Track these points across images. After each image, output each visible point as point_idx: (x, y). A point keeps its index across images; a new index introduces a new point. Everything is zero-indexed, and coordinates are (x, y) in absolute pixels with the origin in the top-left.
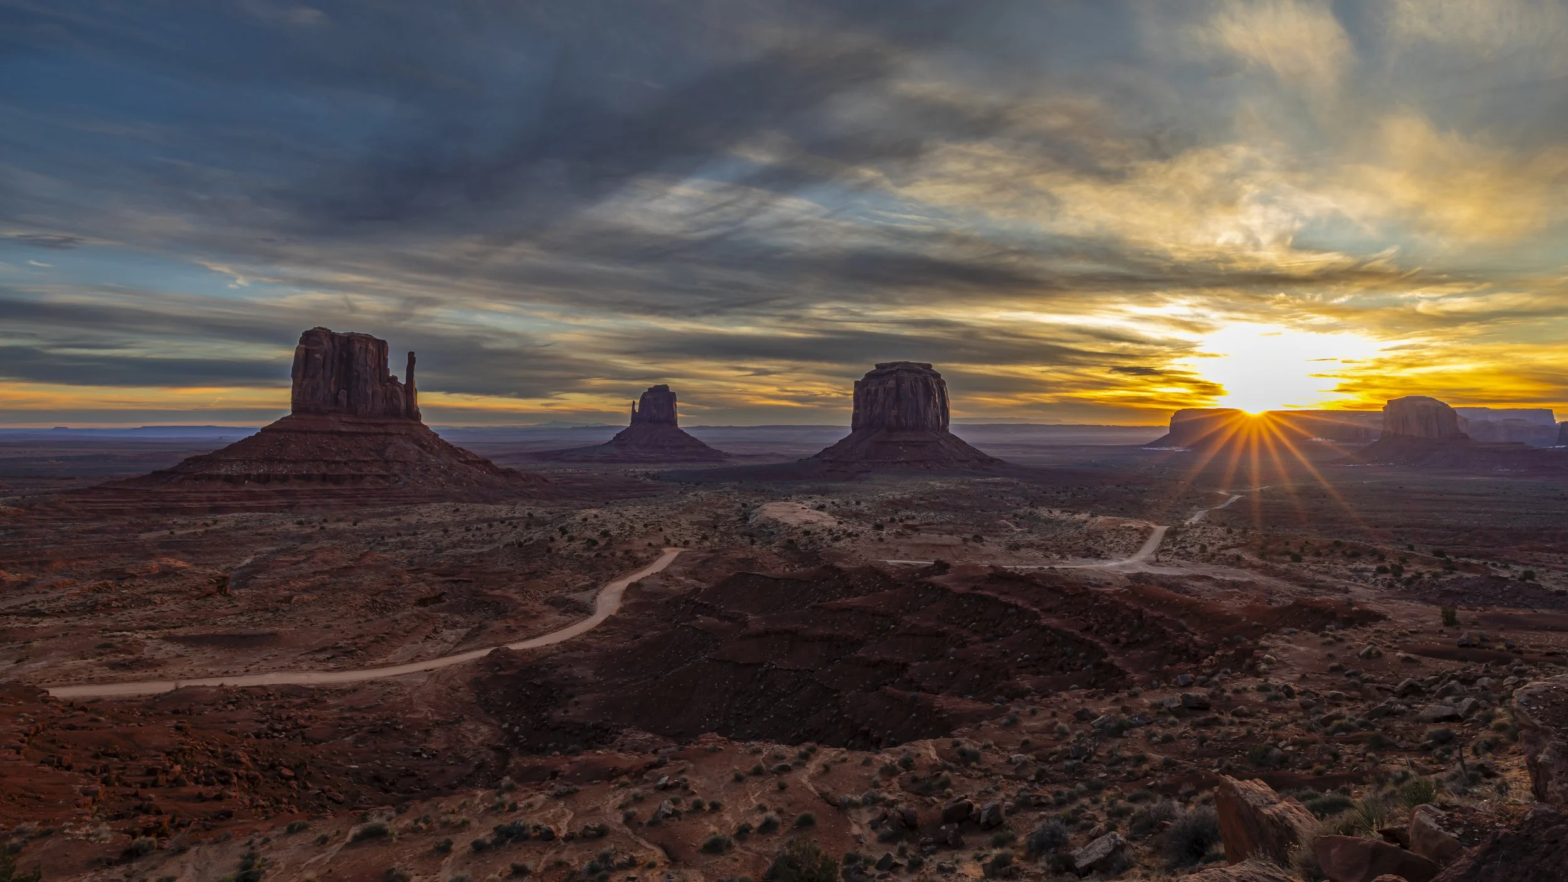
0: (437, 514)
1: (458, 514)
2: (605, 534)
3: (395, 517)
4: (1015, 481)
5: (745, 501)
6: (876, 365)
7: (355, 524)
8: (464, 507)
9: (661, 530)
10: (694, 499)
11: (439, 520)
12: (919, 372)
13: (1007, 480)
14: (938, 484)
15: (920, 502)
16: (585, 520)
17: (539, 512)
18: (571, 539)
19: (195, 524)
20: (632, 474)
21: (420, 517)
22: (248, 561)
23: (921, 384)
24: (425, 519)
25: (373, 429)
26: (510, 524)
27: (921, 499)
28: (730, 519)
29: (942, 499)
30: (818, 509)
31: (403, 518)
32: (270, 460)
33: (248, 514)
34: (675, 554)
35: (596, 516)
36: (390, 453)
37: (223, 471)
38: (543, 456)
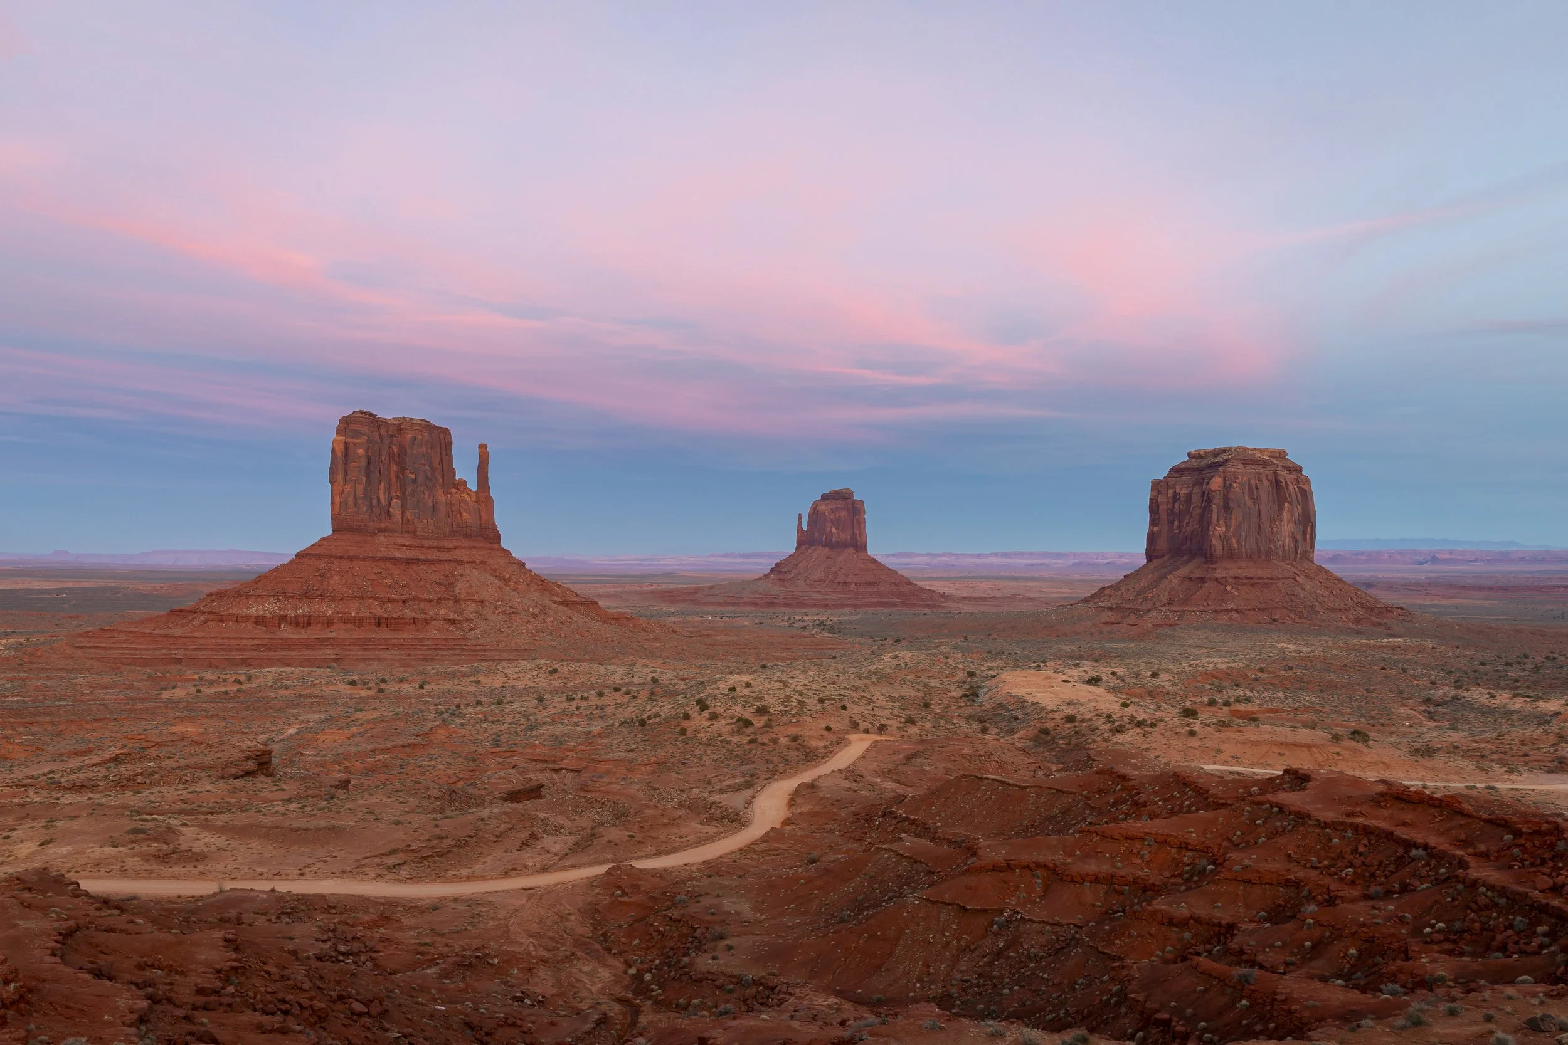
0: (527, 676)
1: (556, 676)
2: (762, 711)
3: (472, 679)
4: (1429, 644)
5: (972, 668)
6: (1189, 454)
7: (421, 687)
8: (565, 669)
9: (844, 708)
10: (895, 662)
11: (531, 684)
12: (1265, 464)
13: (1413, 642)
14: (1292, 647)
15: (1260, 675)
16: (733, 689)
17: (667, 677)
18: (714, 717)
19: (225, 680)
20: (801, 624)
21: (505, 680)
22: (292, 731)
23: (1266, 483)
24: (512, 683)
25: (437, 555)
26: (628, 693)
27: (1261, 670)
28: (950, 695)
29: (1299, 672)
30: (1089, 682)
31: (484, 680)
32: (308, 595)
33: (287, 669)
34: (865, 745)
35: (748, 685)
36: (460, 588)
37: (253, 611)
38: (670, 596)
